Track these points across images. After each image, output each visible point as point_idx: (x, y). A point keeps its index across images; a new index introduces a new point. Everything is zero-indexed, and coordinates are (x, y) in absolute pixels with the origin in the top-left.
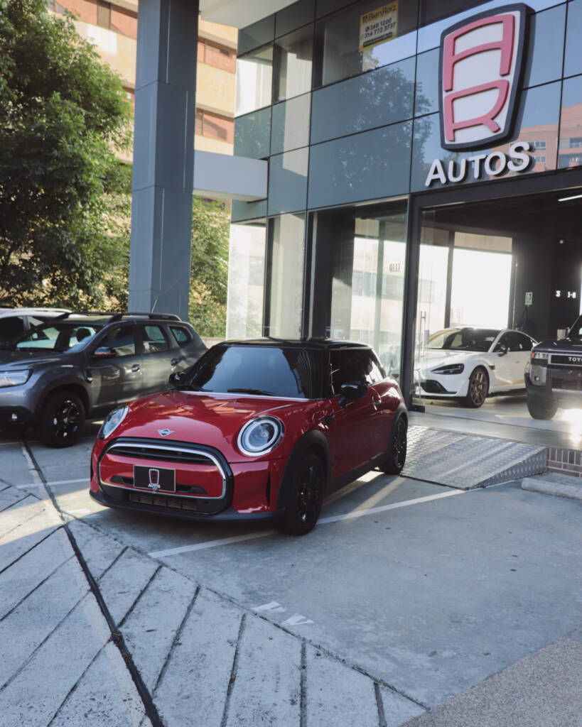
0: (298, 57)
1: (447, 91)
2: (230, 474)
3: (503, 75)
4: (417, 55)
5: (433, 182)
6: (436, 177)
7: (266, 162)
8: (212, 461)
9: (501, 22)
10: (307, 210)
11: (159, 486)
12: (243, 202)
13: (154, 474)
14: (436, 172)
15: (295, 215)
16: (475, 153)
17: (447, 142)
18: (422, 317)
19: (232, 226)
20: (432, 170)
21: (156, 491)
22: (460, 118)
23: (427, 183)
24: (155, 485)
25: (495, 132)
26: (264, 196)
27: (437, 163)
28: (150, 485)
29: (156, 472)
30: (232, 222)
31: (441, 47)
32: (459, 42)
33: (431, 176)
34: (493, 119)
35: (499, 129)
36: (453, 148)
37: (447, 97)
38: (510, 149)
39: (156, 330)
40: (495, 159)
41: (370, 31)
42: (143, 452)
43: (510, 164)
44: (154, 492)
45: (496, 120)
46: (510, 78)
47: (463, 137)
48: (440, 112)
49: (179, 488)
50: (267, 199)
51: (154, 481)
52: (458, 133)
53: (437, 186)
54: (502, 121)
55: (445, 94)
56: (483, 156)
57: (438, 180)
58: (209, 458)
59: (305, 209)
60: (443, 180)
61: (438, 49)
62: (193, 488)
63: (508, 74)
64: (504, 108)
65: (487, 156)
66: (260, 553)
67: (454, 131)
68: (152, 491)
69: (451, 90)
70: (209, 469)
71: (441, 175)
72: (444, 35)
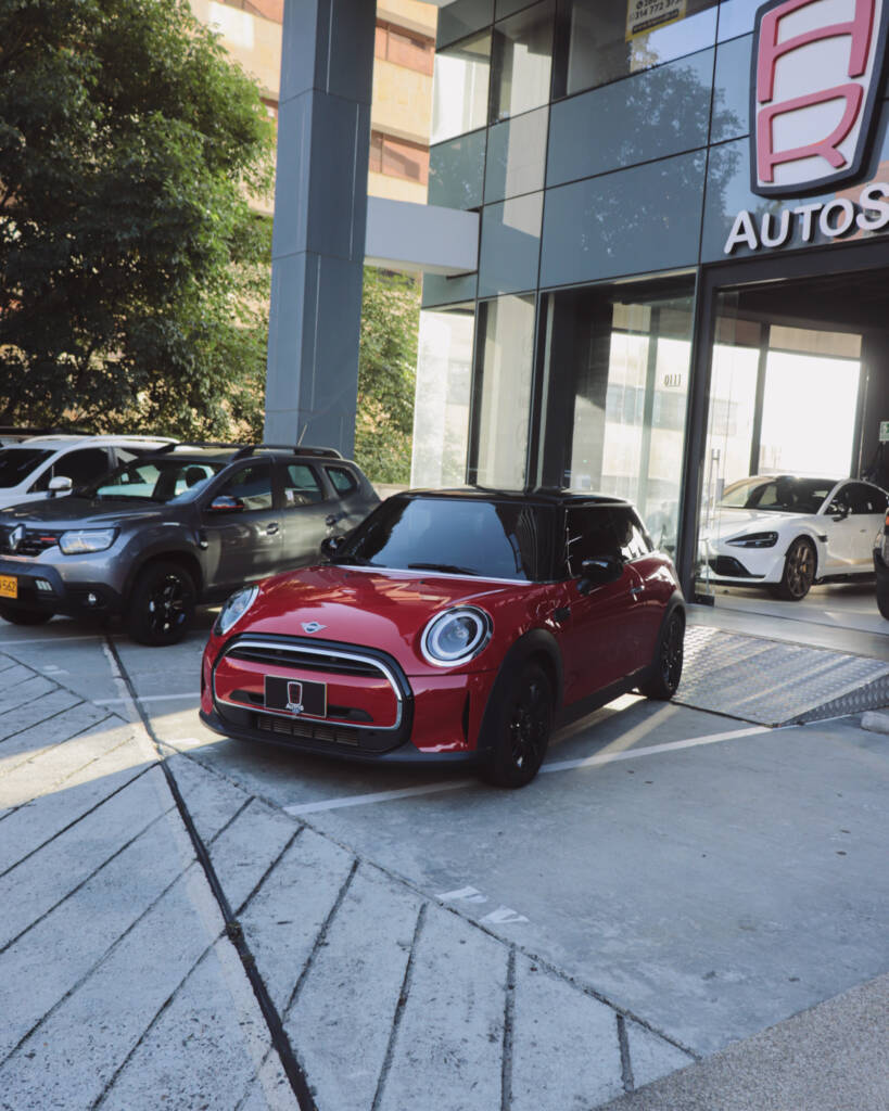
0: (530, 51)
1: (763, 102)
2: (408, 694)
3: (854, 77)
4: (716, 45)
5: (737, 246)
6: (741, 238)
7: (476, 216)
8: (381, 672)
10: (538, 290)
11: (302, 708)
12: (441, 277)
13: (295, 689)
14: (742, 231)
15: (521, 297)
16: (804, 200)
17: (760, 184)
18: (713, 459)
19: (423, 314)
20: (736, 228)
21: (298, 715)
22: (782, 145)
23: (728, 249)
24: (295, 706)
25: (838, 167)
26: (474, 267)
27: (743, 217)
28: (288, 706)
29: (298, 687)
30: (424, 308)
32: (784, 23)
33: (734, 238)
34: (835, 146)
35: (845, 163)
36: (768, 193)
37: (761, 113)
38: (862, 193)
39: (305, 472)
40: (837, 210)
41: (643, 9)
42: (279, 655)
43: (861, 219)
44: (294, 717)
45: (841, 149)
46: (865, 82)
47: (787, 176)
48: (752, 136)
49: (332, 711)
50: (477, 272)
51: (295, 700)
52: (779, 170)
53: (742, 254)
54: (849, 150)
55: (759, 108)
56: (817, 206)
57: (745, 244)
58: (377, 668)
59: (535, 288)
60: (753, 244)
61: (751, 36)
62: (352, 712)
63: (862, 74)
64: (853, 129)
65: (823, 207)
66: (451, 813)
67: (773, 165)
68: (291, 714)
69: (770, 100)
70: (378, 685)
71: (750, 237)
72: (761, 11)
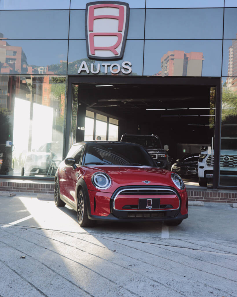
1: (90, 31)
3: (119, 31)
4: (70, 9)
5: (82, 71)
6: (83, 69)
8: (173, 192)
9: (118, 8)
11: (152, 207)
13: (149, 201)
14: (83, 67)
20: (82, 66)
21: (151, 210)
22: (97, 45)
23: (79, 72)
24: (149, 207)
25: (116, 55)
27: (84, 63)
28: (147, 207)
29: (151, 201)
31: (86, 9)
32: (96, 10)
33: (81, 69)
34: (115, 49)
35: (118, 54)
37: (90, 34)
38: (123, 63)
43: (123, 70)
45: (116, 50)
46: (123, 33)
47: (98, 54)
48: (86, 39)
49: (162, 206)
51: (149, 205)
52: (96, 52)
53: (83, 74)
54: (119, 50)
55: (89, 33)
57: (85, 71)
60: (88, 72)
61: (85, 10)
62: (167, 206)
63: (122, 31)
65: (111, 64)
67: (95, 50)
68: (149, 210)
69: (92, 31)
70: (174, 196)
71: (87, 69)
72: (88, 5)
